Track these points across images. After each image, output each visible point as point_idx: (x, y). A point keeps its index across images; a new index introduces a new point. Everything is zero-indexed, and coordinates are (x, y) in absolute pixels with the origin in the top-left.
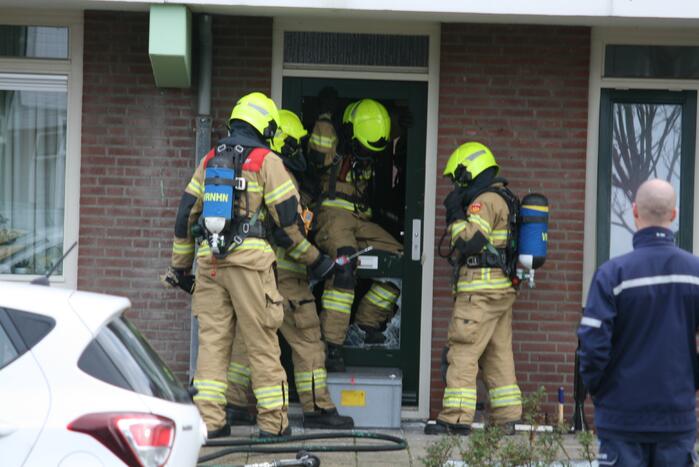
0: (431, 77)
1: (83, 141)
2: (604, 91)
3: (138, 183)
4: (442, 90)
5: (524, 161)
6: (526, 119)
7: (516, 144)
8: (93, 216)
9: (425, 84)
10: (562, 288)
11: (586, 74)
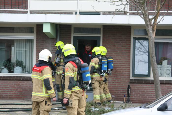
0: (101, 36)
1: (36, 48)
2: (134, 38)
4: (103, 38)
5: (119, 51)
6: (119, 43)
7: (117, 48)
9: (100, 37)
10: (126, 75)
11: (130, 35)
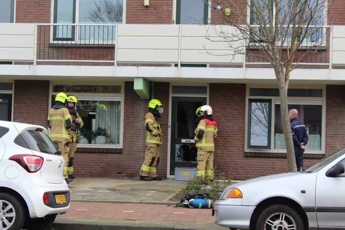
0: (207, 96)
1: (124, 112)
2: (249, 99)
3: (137, 122)
4: (210, 99)
5: (230, 116)
6: (230, 106)
7: (228, 112)
8: (127, 130)
9: (206, 98)
10: (239, 147)
11: (245, 95)
